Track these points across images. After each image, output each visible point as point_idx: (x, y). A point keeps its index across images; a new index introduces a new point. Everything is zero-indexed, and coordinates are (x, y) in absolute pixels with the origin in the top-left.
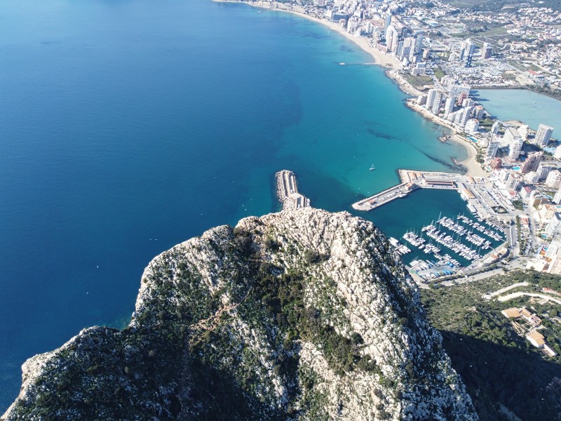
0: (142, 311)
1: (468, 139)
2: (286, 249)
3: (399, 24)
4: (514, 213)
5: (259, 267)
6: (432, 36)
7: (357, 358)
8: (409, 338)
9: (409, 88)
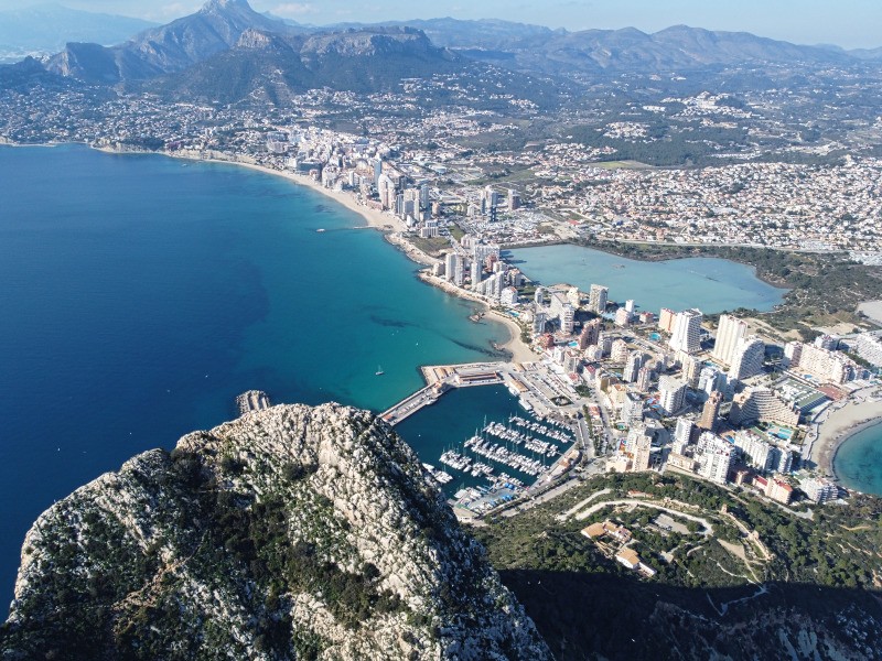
0: (27, 595)
1: (507, 314)
2: (253, 468)
3: (395, 172)
4: (580, 402)
5: (215, 501)
6: (441, 185)
7: (374, 598)
8: (438, 553)
9: (420, 255)
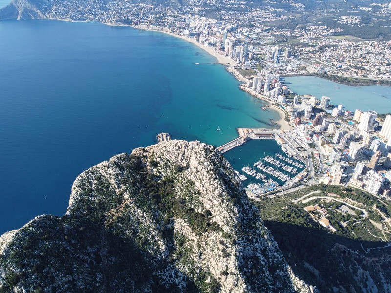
1: (280, 107)
2: (162, 165)
3: (233, 38)
4: (310, 150)
5: (146, 177)
6: (254, 44)
7: (209, 224)
8: (238, 209)
9: (241, 78)
